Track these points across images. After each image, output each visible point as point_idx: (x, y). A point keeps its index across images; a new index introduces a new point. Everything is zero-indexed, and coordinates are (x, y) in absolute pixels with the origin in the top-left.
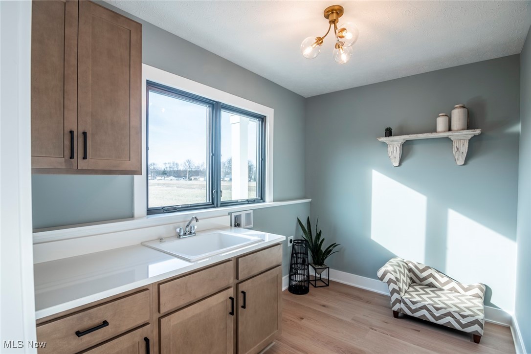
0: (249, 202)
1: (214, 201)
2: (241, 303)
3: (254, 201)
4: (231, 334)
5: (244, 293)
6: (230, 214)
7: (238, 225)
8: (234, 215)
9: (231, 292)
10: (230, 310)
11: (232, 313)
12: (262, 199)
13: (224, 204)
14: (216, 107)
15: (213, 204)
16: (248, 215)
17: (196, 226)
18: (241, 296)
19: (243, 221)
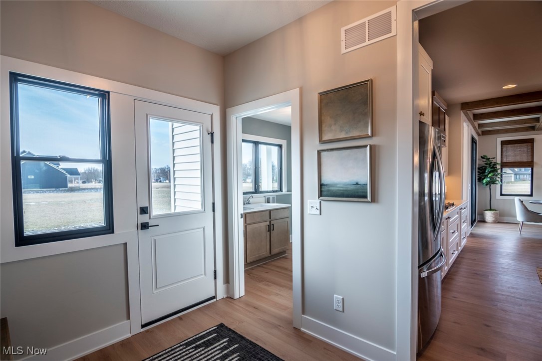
0: (273, 192)
1: (257, 190)
2: (272, 229)
3: (276, 191)
4: (268, 239)
5: (273, 224)
6: (265, 197)
7: (268, 202)
8: (266, 197)
9: (268, 223)
10: (268, 230)
11: (269, 231)
12: (281, 190)
13: (261, 192)
14: (256, 144)
15: (256, 192)
16: (273, 198)
17: (251, 200)
18: (272, 225)
19: (271, 200)
